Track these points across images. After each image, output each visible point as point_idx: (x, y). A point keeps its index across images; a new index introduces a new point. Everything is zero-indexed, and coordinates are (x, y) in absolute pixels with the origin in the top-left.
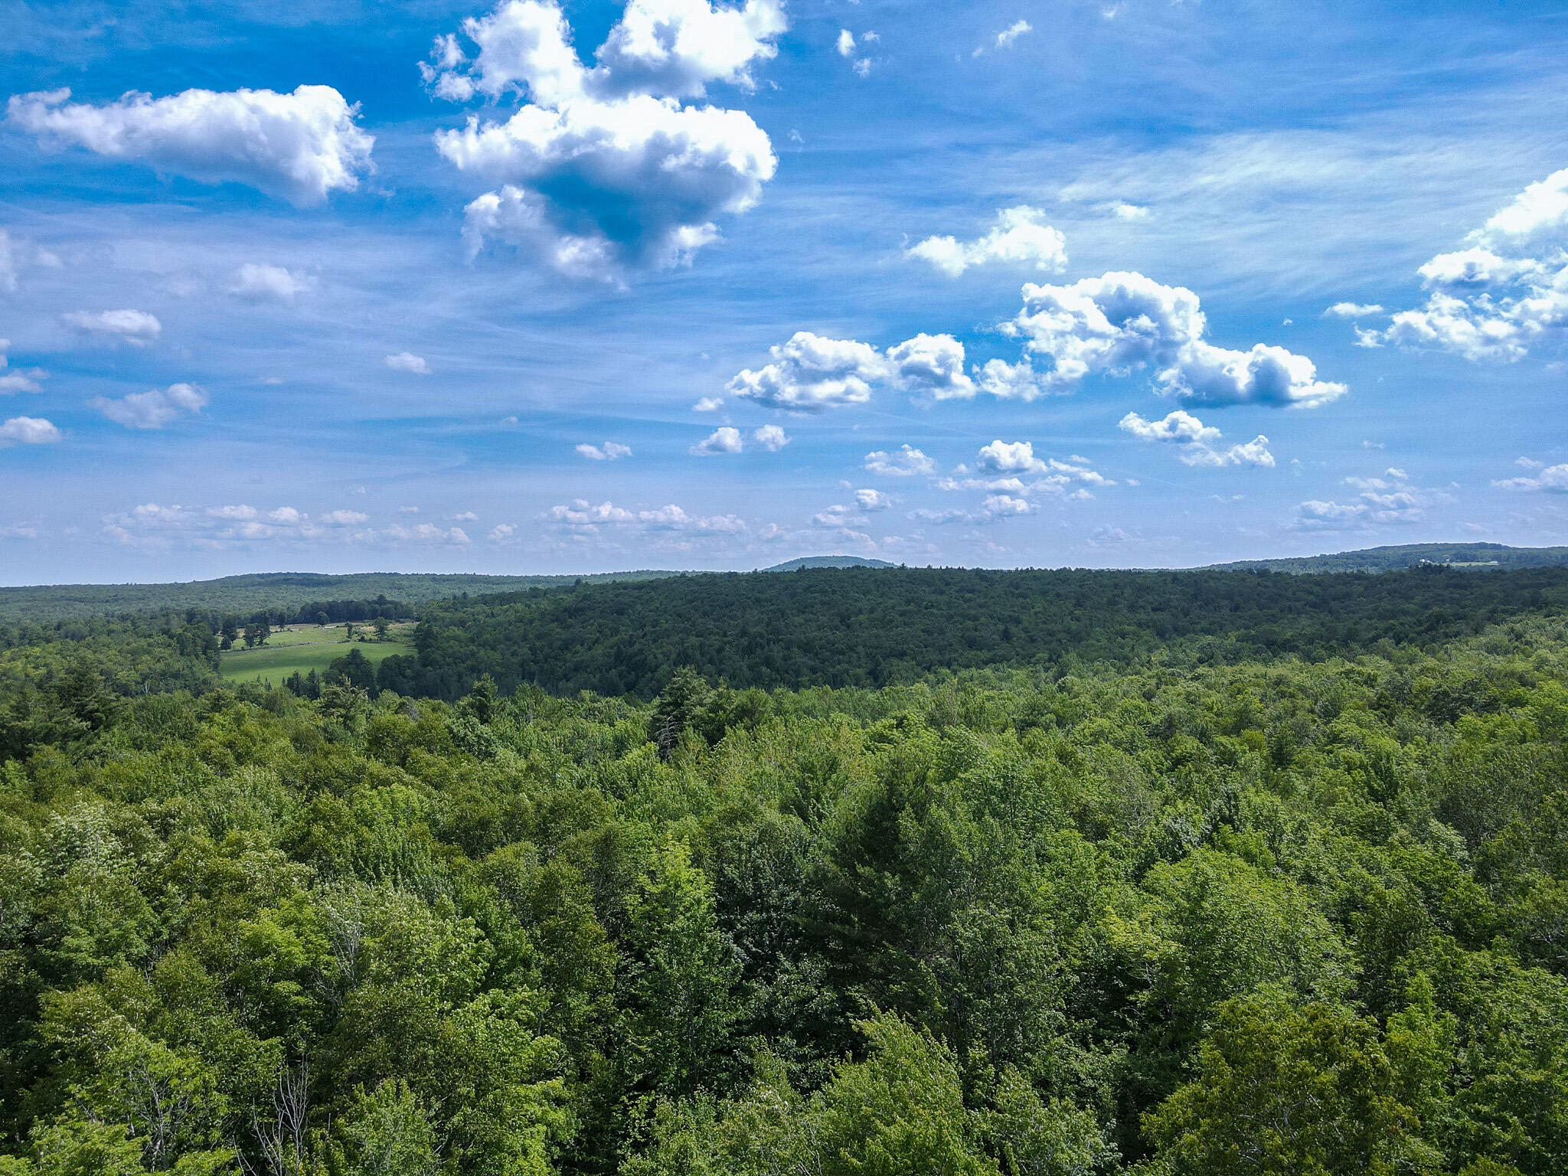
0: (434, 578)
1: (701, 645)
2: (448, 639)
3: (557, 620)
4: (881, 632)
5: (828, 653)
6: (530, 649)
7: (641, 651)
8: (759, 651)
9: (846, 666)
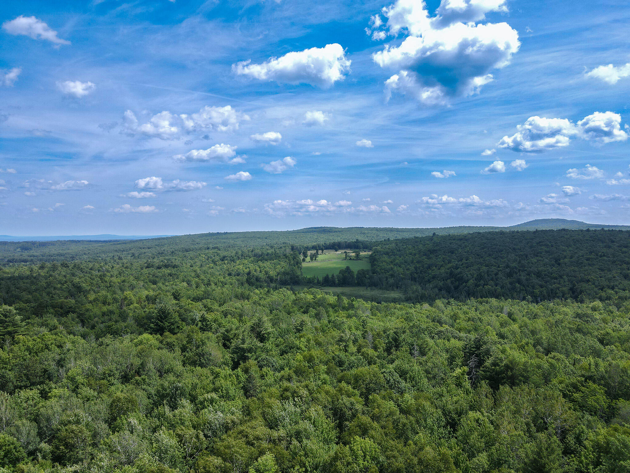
0: (377, 229)
1: (488, 272)
2: (382, 262)
3: (425, 255)
4: (576, 269)
5: (549, 279)
6: (415, 268)
7: (461, 273)
8: (515, 275)
9: (558, 285)
